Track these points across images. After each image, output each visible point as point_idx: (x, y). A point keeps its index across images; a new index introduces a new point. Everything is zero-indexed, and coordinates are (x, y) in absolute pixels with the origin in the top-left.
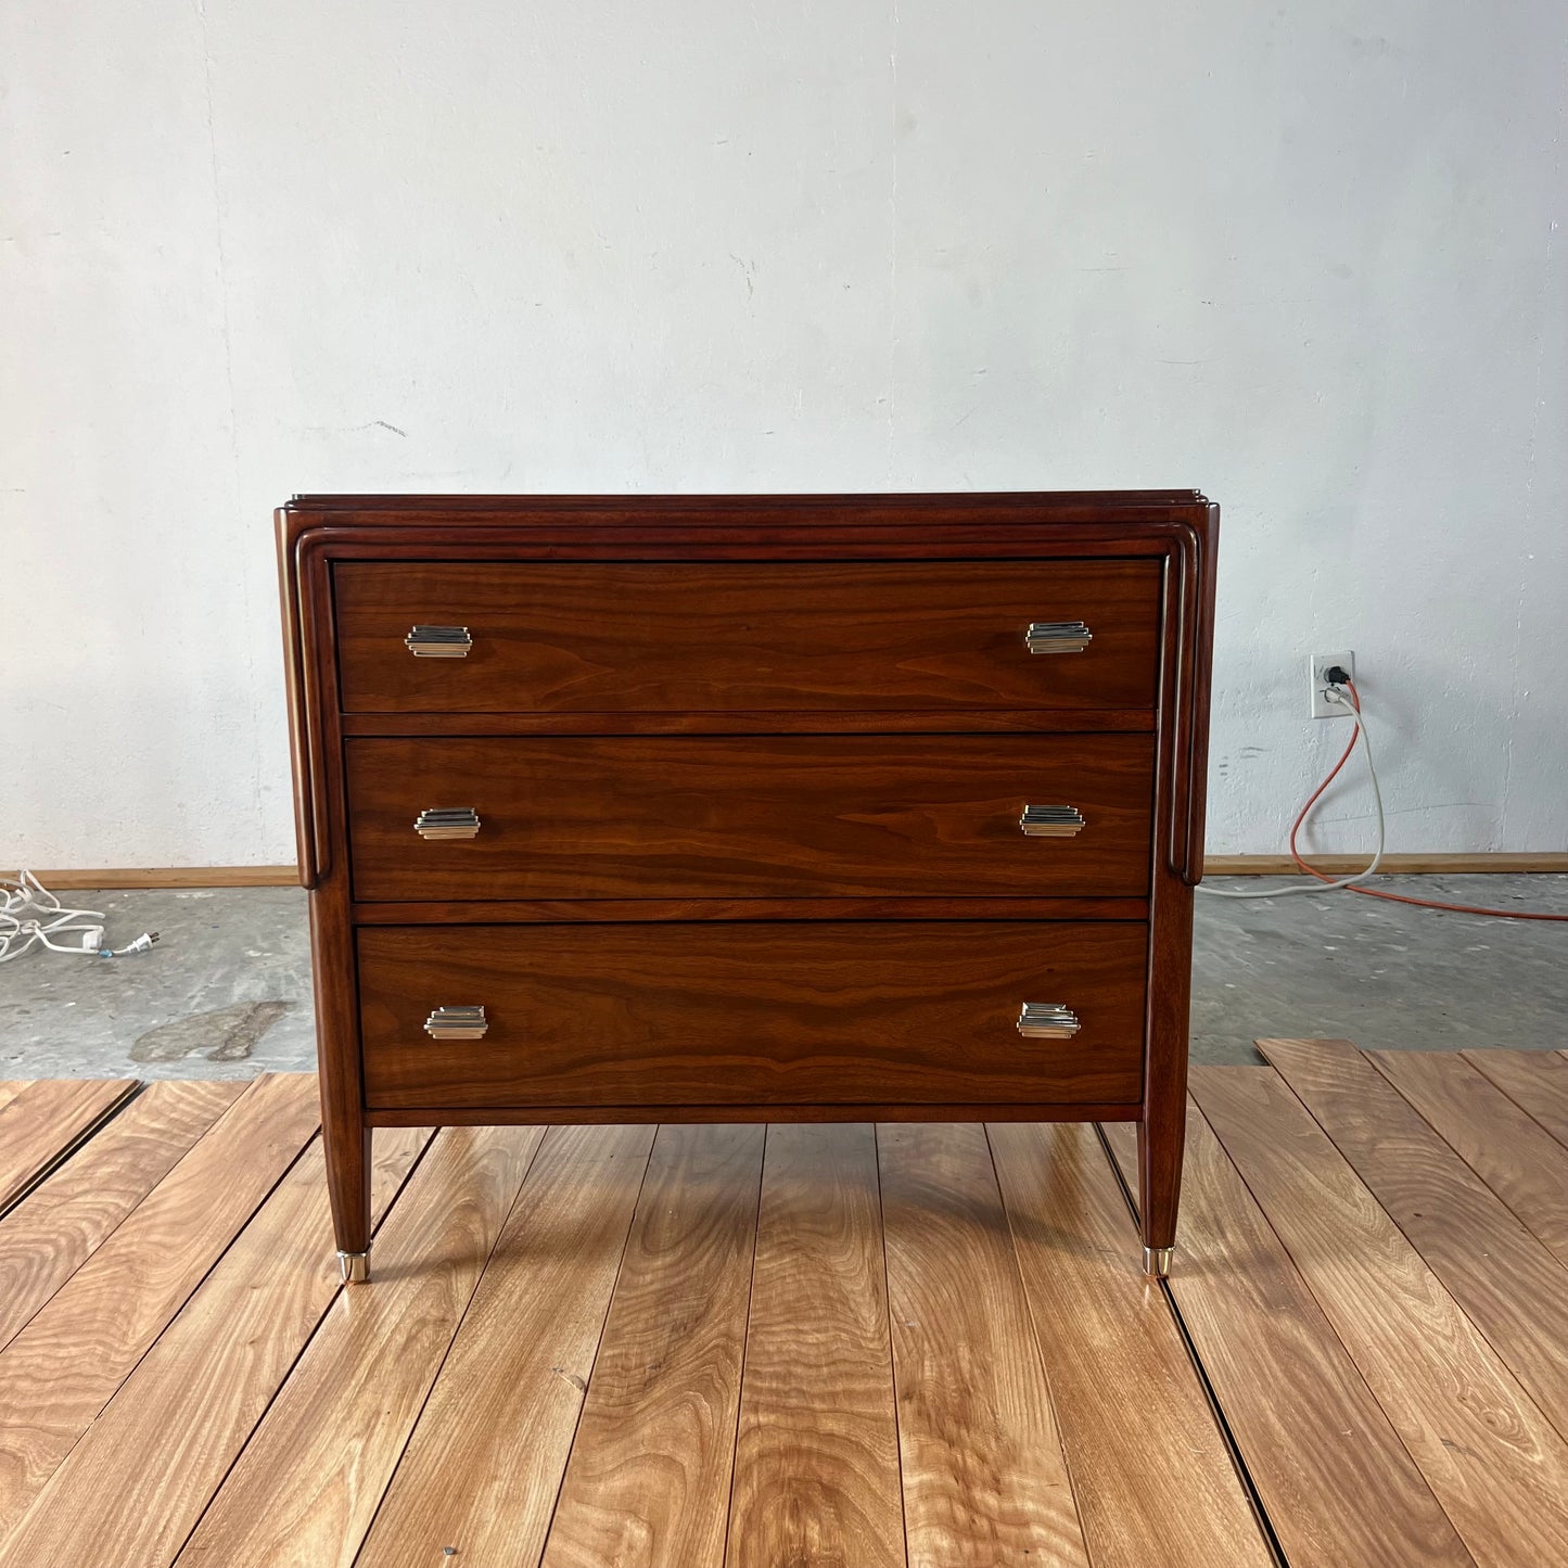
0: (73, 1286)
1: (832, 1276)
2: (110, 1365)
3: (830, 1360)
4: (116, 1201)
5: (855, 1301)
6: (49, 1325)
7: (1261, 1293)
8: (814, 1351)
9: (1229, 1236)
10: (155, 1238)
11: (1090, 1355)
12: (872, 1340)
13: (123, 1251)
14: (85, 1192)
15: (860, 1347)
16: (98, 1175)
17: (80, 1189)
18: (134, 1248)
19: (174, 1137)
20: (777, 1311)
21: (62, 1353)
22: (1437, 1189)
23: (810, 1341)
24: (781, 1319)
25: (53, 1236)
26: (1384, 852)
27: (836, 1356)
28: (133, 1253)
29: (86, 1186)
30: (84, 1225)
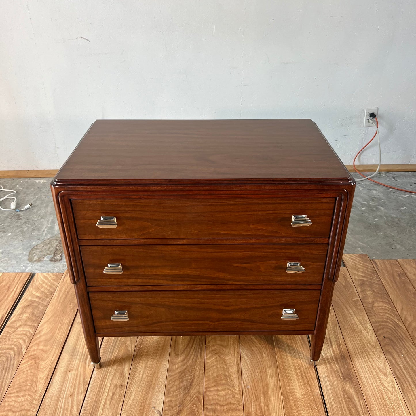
0: (20, 369)
1: (226, 365)
2: (33, 405)
3: (226, 403)
4: (29, 330)
5: (233, 377)
6: (15, 387)
7: (342, 373)
8: (222, 399)
9: (333, 346)
10: (41, 347)
11: (296, 400)
12: (238, 394)
13: (33, 353)
14: (20, 326)
15: (234, 397)
16: (23, 318)
17: (18, 325)
18: (35, 352)
19: (43, 300)
20: (211, 381)
21: (19, 400)
22: (390, 325)
23: (221, 395)
24: (213, 385)
25: (13, 346)
26: (381, 164)
27: (228, 401)
28: (35, 354)
29: (20, 323)
30: (21, 341)
